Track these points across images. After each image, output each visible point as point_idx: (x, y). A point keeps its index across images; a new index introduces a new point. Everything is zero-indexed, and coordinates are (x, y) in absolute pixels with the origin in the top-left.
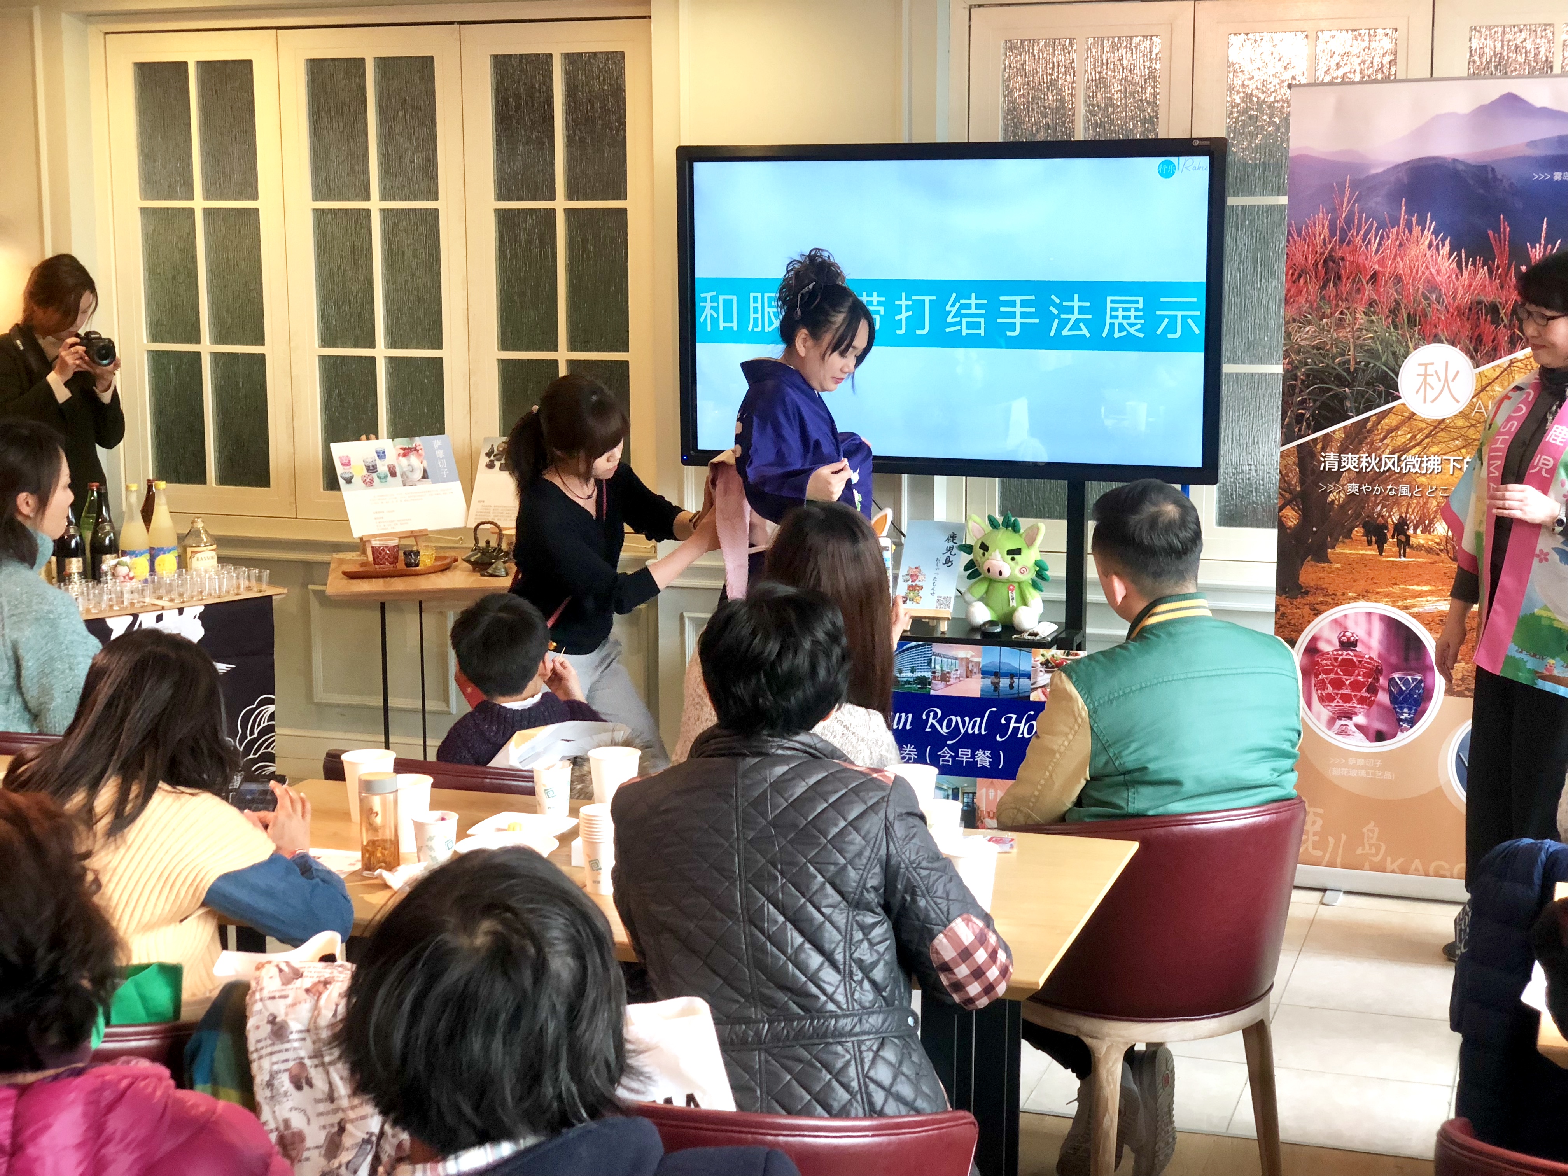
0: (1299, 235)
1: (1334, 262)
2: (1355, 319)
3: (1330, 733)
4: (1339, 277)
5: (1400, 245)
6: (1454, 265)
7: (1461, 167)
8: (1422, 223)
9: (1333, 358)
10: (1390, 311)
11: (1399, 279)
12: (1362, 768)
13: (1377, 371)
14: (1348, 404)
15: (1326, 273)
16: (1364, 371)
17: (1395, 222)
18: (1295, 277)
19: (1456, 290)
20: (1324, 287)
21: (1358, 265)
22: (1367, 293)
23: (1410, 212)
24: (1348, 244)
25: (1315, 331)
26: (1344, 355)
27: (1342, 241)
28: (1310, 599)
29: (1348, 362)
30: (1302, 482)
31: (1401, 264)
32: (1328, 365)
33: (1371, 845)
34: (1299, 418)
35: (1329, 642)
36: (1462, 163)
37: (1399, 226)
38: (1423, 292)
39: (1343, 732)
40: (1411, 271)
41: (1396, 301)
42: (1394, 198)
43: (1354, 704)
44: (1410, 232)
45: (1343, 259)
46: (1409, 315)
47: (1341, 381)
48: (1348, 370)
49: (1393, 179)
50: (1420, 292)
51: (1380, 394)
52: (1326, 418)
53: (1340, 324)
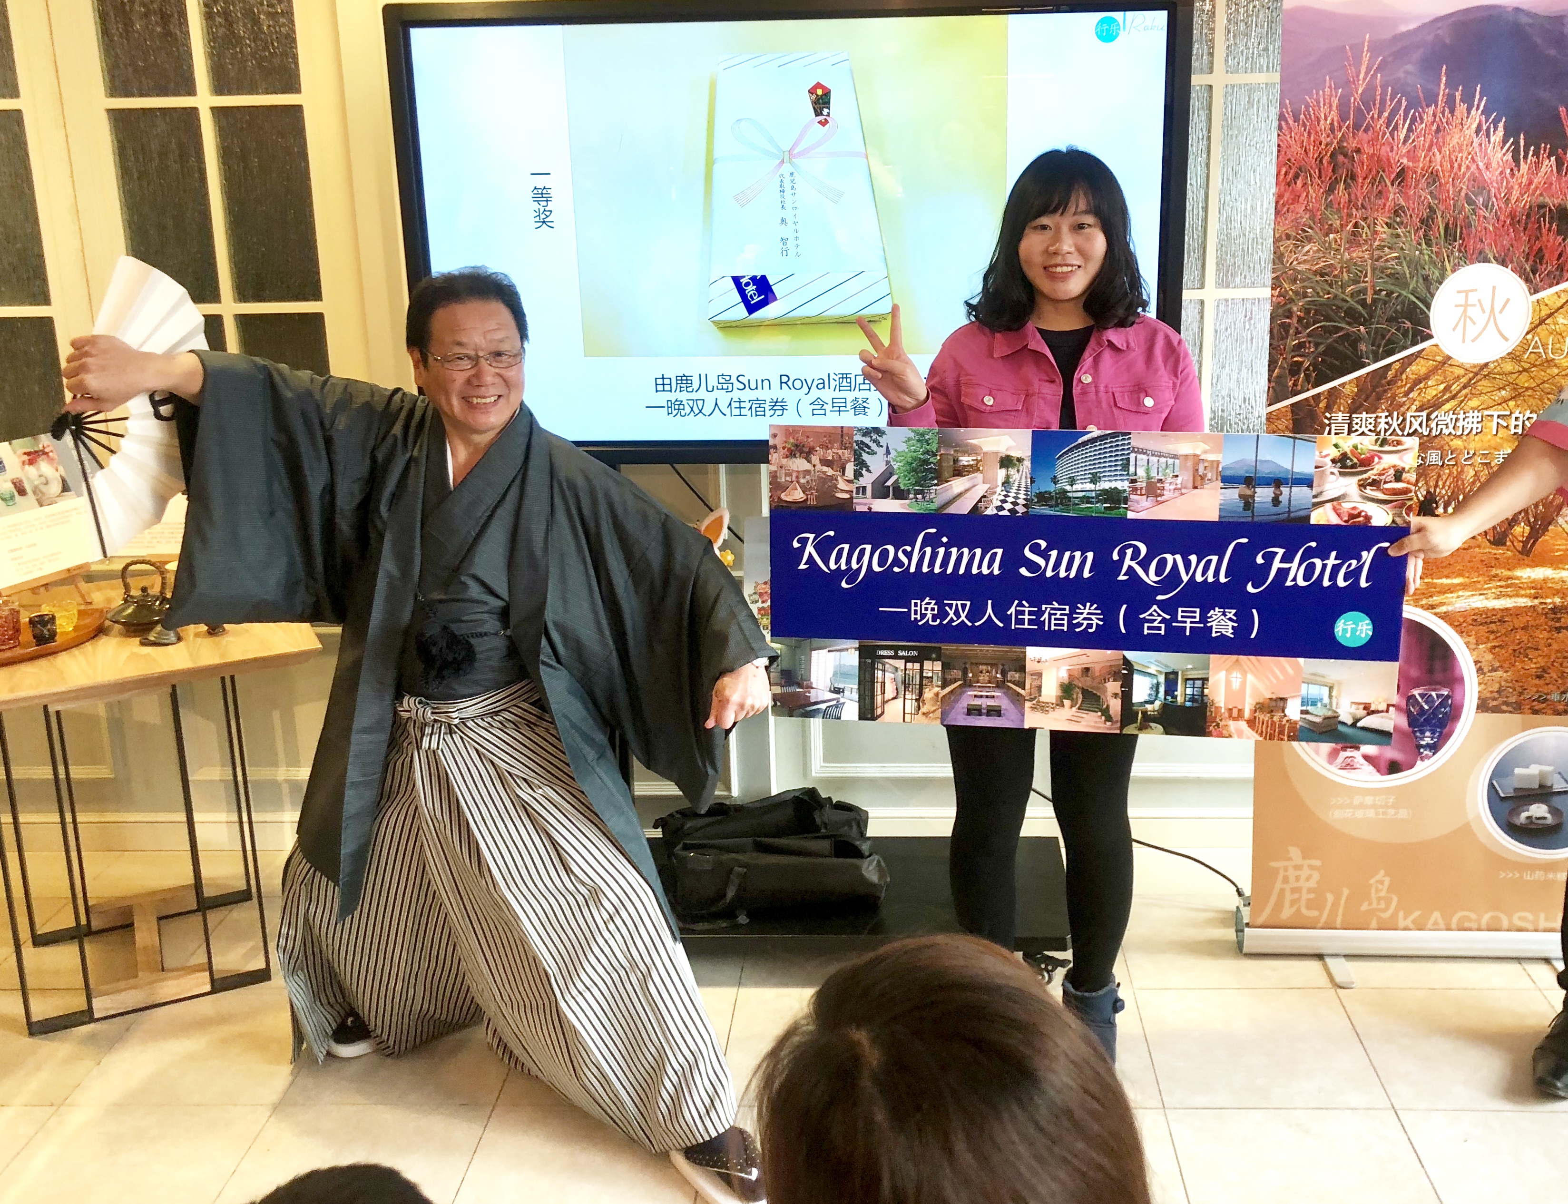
0: (1296, 119)
1: (1346, 156)
2: (1376, 232)
3: (1332, 768)
4: (1353, 177)
5: (1438, 130)
6: (1510, 156)
7: (1524, 19)
8: (1468, 99)
9: (1343, 287)
10: (1422, 221)
11: (1434, 177)
12: (1373, 806)
13: (1403, 303)
14: (1363, 347)
15: (1333, 171)
16: (1385, 303)
17: (1432, 99)
18: (1291, 175)
19: (1510, 191)
20: (1331, 190)
21: (1379, 160)
22: (1391, 196)
23: (1451, 84)
24: (1366, 131)
25: (1319, 251)
26: (1359, 282)
27: (1357, 127)
29: (1364, 291)
31: (1438, 157)
32: (1336, 296)
33: (1379, 899)
34: (1295, 369)
36: (1526, 14)
37: (1436, 106)
38: (1467, 194)
39: (1348, 766)
40: (1452, 167)
41: (1430, 207)
42: (1431, 65)
44: (1452, 112)
45: (1358, 151)
46: (1447, 226)
47: (1353, 316)
48: (1363, 303)
49: (1429, 38)
50: (1463, 194)
51: (1405, 333)
52: (1331, 367)
53: (1354, 239)
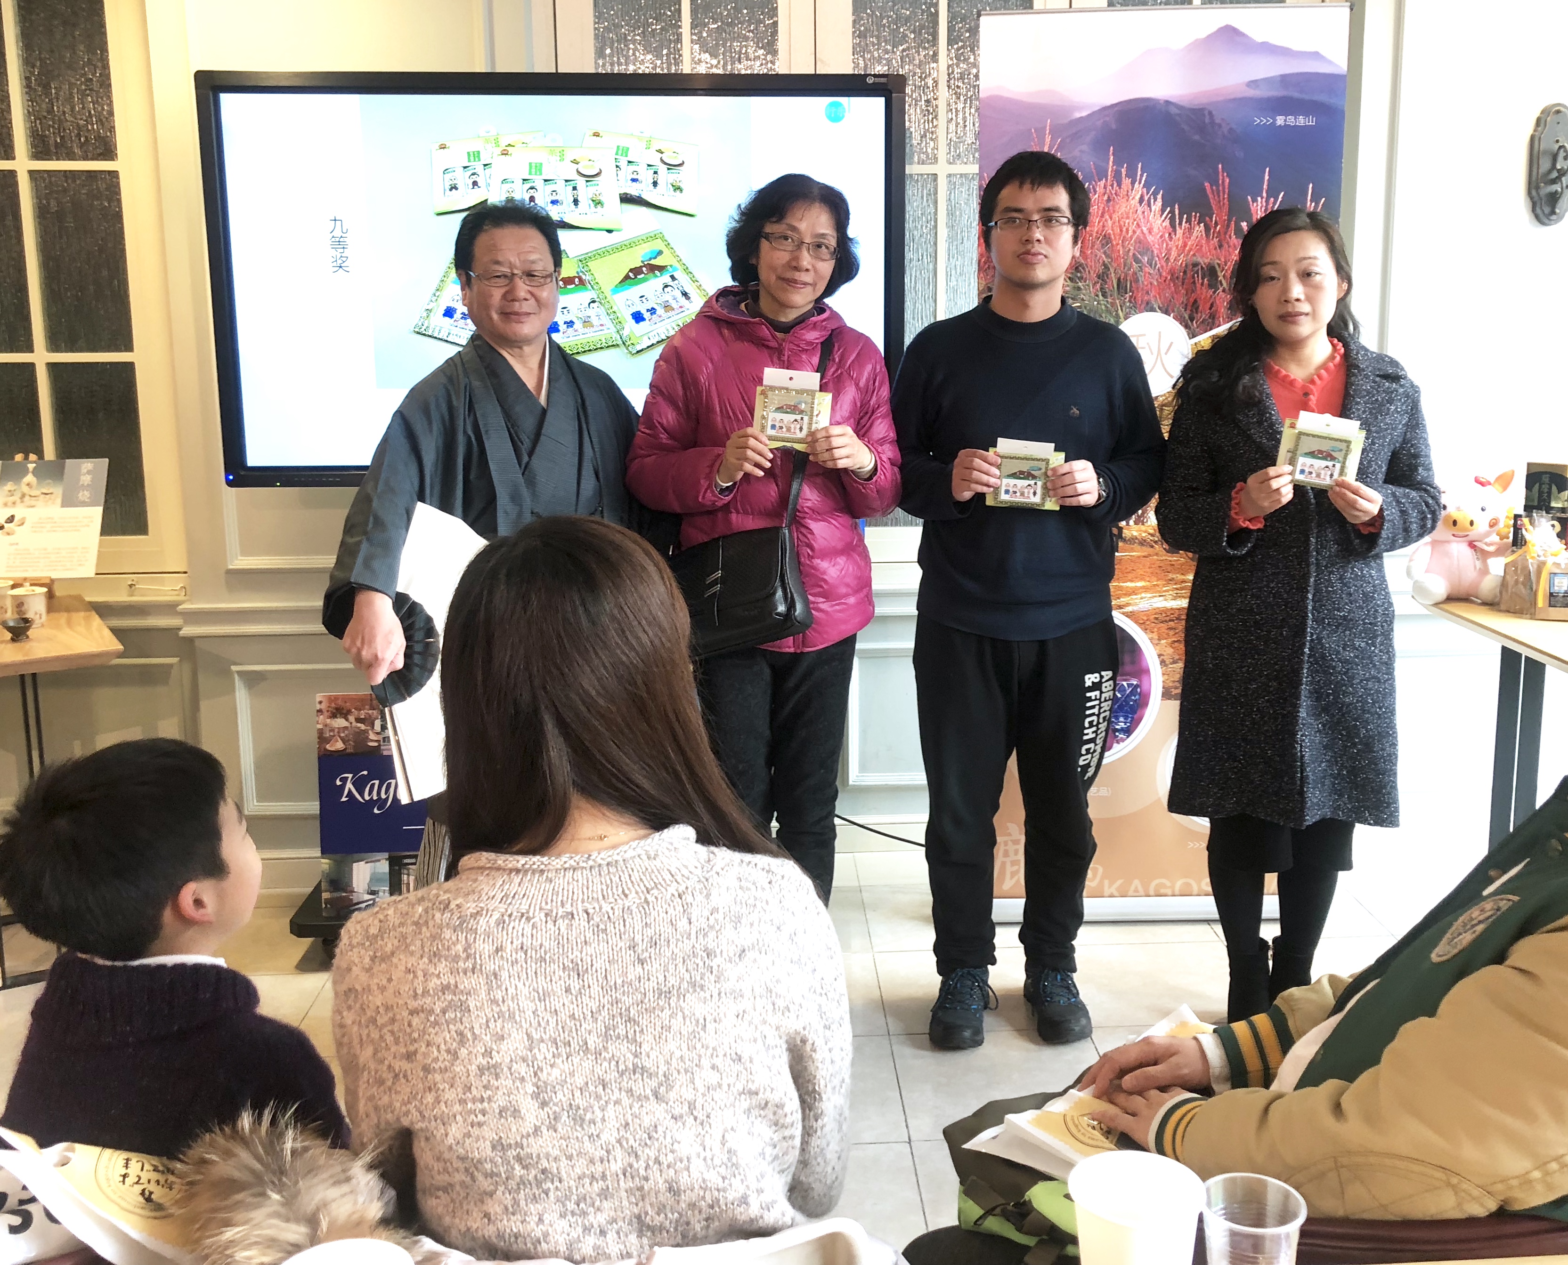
5: (1109, 200)
6: (1167, 223)
7: (1174, 110)
8: (1132, 175)
10: (1099, 277)
11: (1107, 239)
17: (1102, 174)
19: (1169, 251)
23: (1118, 163)
31: (1110, 223)
36: (1175, 104)
37: (1106, 180)
38: (1134, 254)
40: (1121, 231)
41: (1104, 264)
42: (1100, 146)
44: (1119, 185)
46: (1119, 280)
49: (1099, 123)
50: (1131, 254)
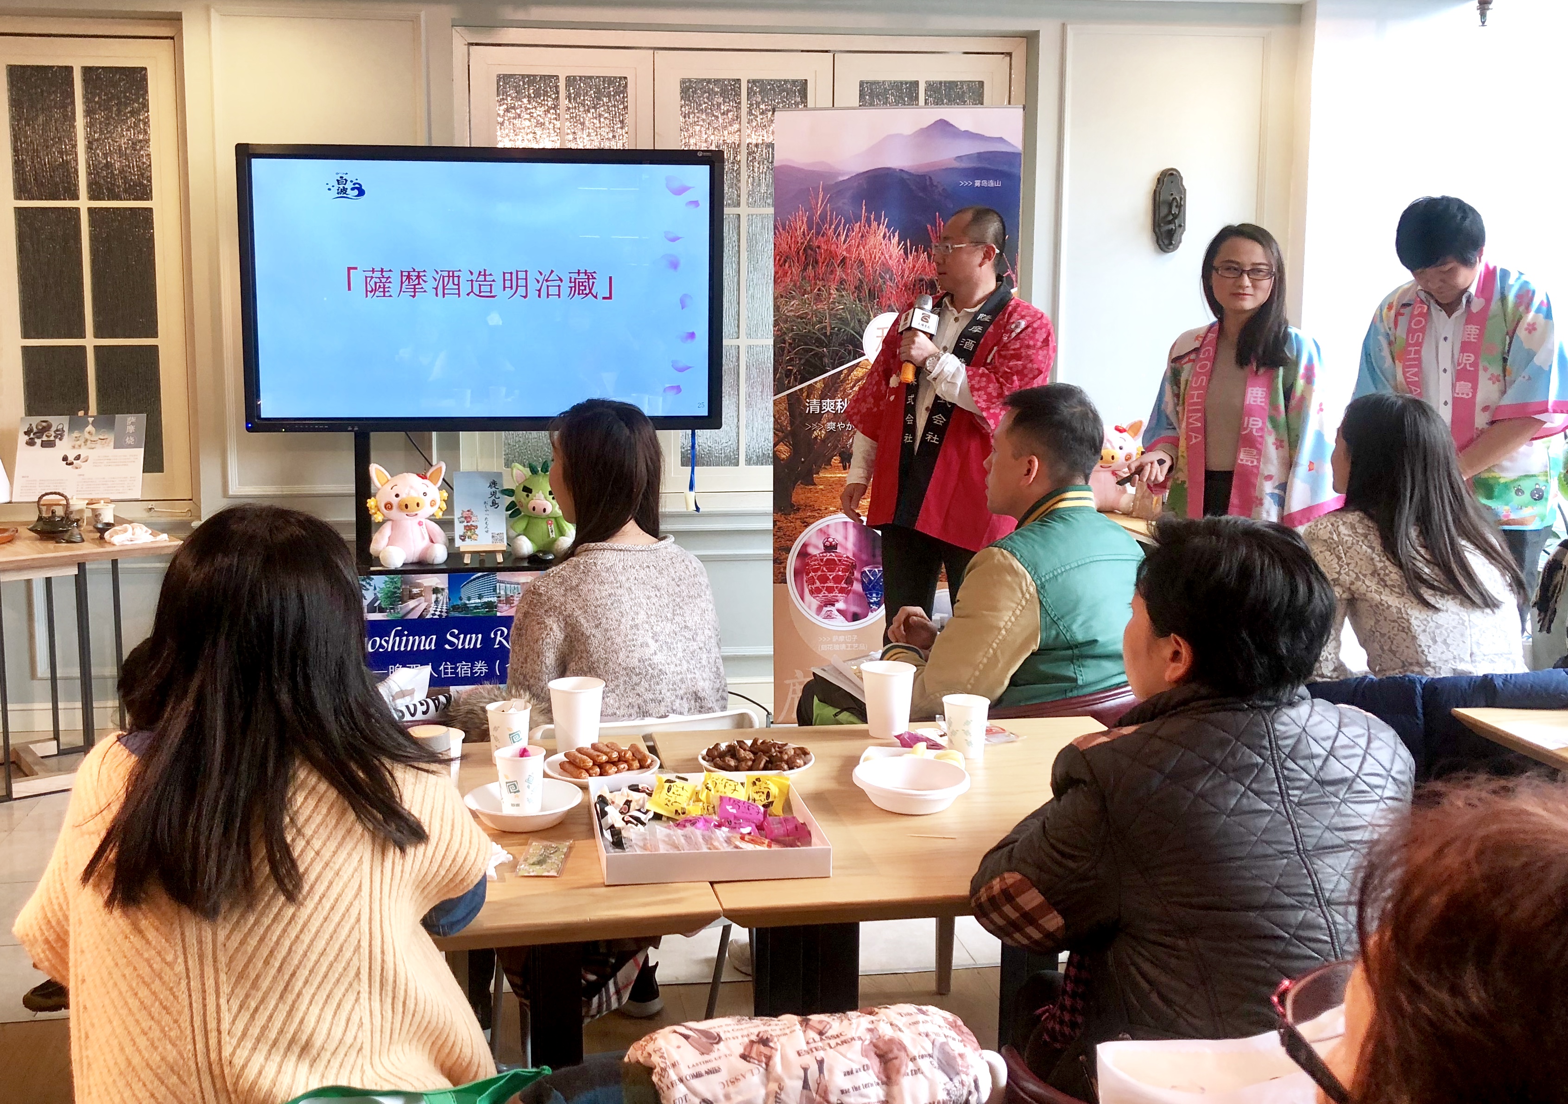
0: (784, 229)
1: (812, 250)
2: (830, 294)
3: (819, 618)
4: (817, 262)
5: (862, 236)
6: (902, 251)
7: (906, 176)
8: (878, 219)
9: (814, 325)
10: (856, 288)
11: (862, 262)
12: (845, 642)
13: (847, 335)
14: (826, 360)
15: (806, 258)
16: (837, 335)
17: (858, 219)
18: (782, 261)
19: (903, 271)
20: (805, 269)
21: (831, 253)
22: (838, 273)
23: (868, 211)
24: (823, 236)
25: (799, 304)
26: (822, 323)
27: (818, 233)
28: (801, 514)
29: (825, 327)
30: (792, 423)
31: (863, 252)
32: (810, 331)
34: (788, 373)
35: (817, 547)
36: (907, 172)
37: (861, 223)
38: (880, 273)
39: (829, 616)
40: (871, 257)
41: (860, 280)
42: (857, 199)
43: (836, 593)
44: (870, 226)
45: (819, 247)
46: (870, 291)
47: (820, 343)
48: (825, 334)
49: (856, 184)
50: (878, 273)
51: (849, 353)
52: (809, 372)
53: (818, 298)
